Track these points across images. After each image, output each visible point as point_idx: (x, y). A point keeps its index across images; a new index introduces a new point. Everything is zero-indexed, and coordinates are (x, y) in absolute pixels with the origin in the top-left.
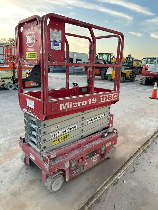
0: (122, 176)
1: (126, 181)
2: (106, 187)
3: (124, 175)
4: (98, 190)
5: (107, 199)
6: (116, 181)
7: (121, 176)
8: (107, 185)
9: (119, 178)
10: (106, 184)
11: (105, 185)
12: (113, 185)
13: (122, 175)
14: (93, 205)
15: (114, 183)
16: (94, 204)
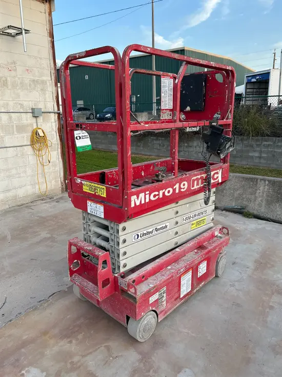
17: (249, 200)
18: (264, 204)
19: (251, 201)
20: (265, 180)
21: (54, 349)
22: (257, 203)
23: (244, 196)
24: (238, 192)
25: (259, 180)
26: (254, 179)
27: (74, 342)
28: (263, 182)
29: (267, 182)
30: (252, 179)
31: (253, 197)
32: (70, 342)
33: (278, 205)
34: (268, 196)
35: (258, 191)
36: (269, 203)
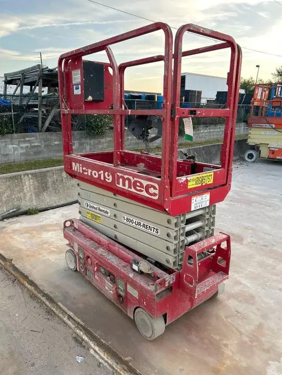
0: (97, 360)
1: (82, 362)
2: (66, 319)
3: (100, 363)
4: (60, 304)
5: (51, 323)
6: (84, 344)
7: (97, 357)
8: (69, 320)
9: (92, 352)
10: (72, 318)
11: (70, 317)
12: (74, 335)
13: (101, 361)
14: (44, 305)
15: (80, 340)
16: (46, 307)
17: (19, 199)
18: (33, 198)
19: (21, 200)
20: (27, 175)
21: (238, 359)
22: (28, 198)
23: (13, 196)
24: (5, 195)
25: (22, 176)
26: (18, 176)
27: (225, 342)
28: (26, 177)
29: (30, 176)
30: (15, 177)
31: (22, 194)
32: (226, 345)
33: (45, 194)
34: (35, 189)
35: (25, 187)
36: (38, 195)
